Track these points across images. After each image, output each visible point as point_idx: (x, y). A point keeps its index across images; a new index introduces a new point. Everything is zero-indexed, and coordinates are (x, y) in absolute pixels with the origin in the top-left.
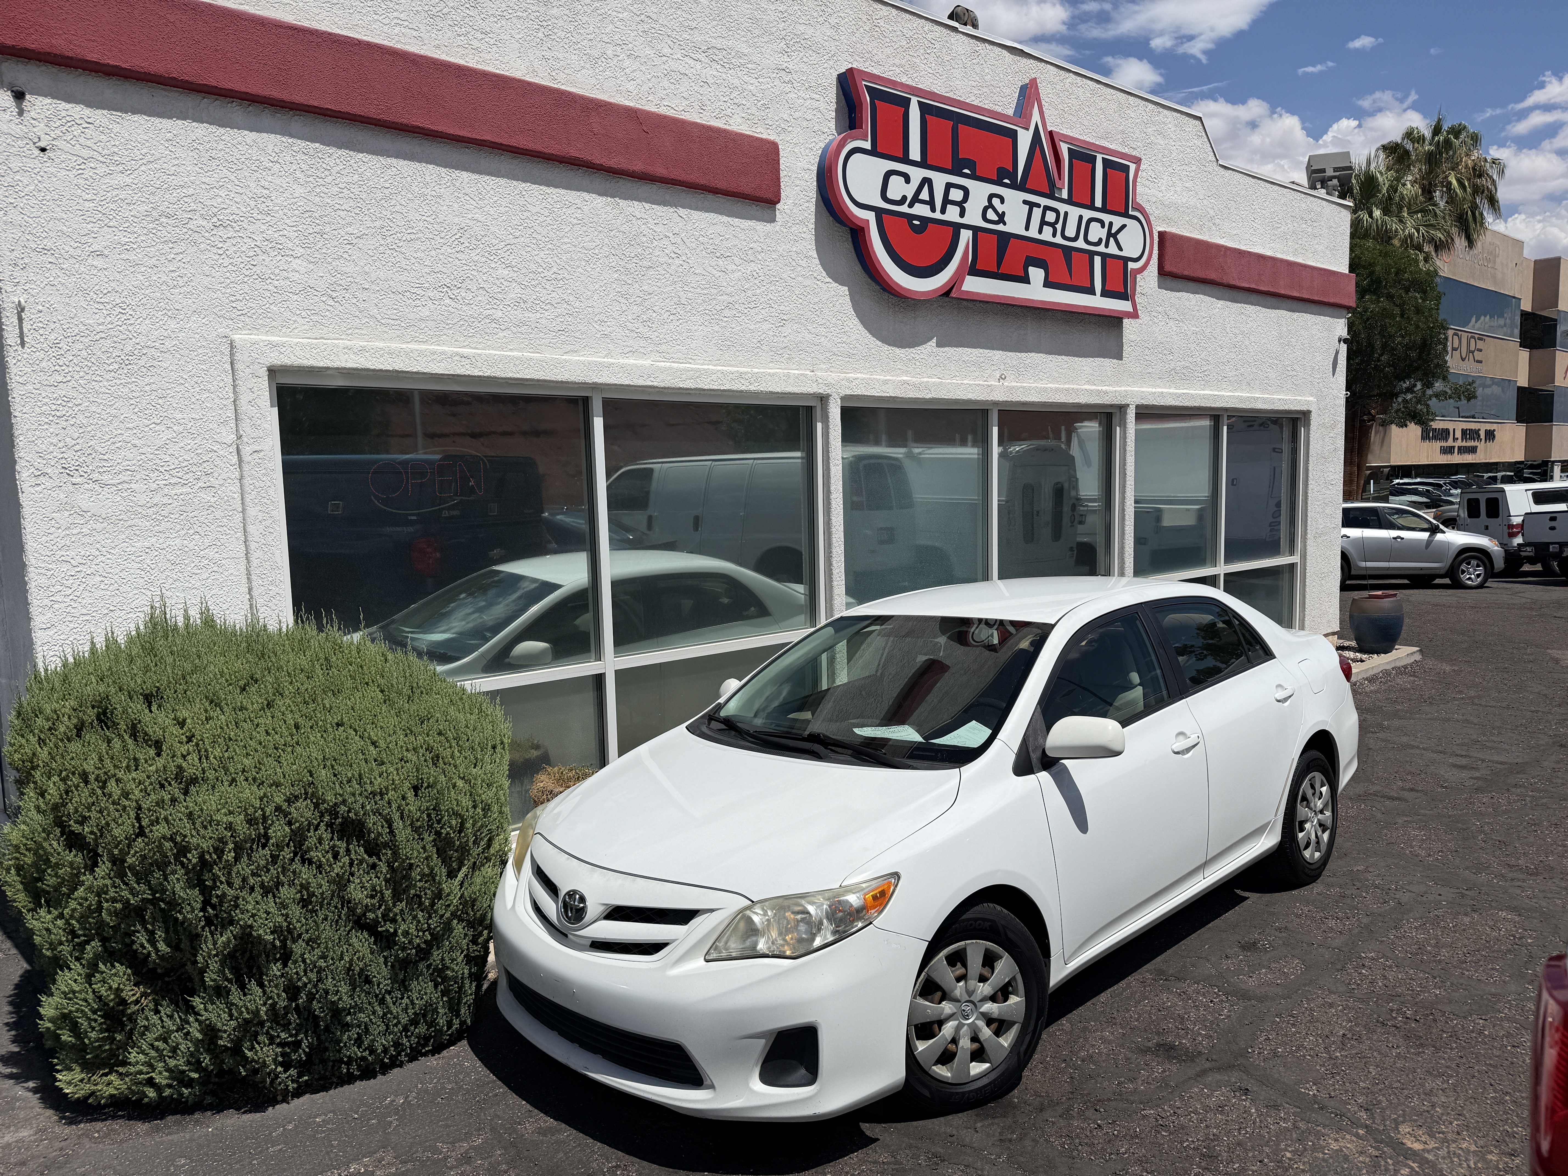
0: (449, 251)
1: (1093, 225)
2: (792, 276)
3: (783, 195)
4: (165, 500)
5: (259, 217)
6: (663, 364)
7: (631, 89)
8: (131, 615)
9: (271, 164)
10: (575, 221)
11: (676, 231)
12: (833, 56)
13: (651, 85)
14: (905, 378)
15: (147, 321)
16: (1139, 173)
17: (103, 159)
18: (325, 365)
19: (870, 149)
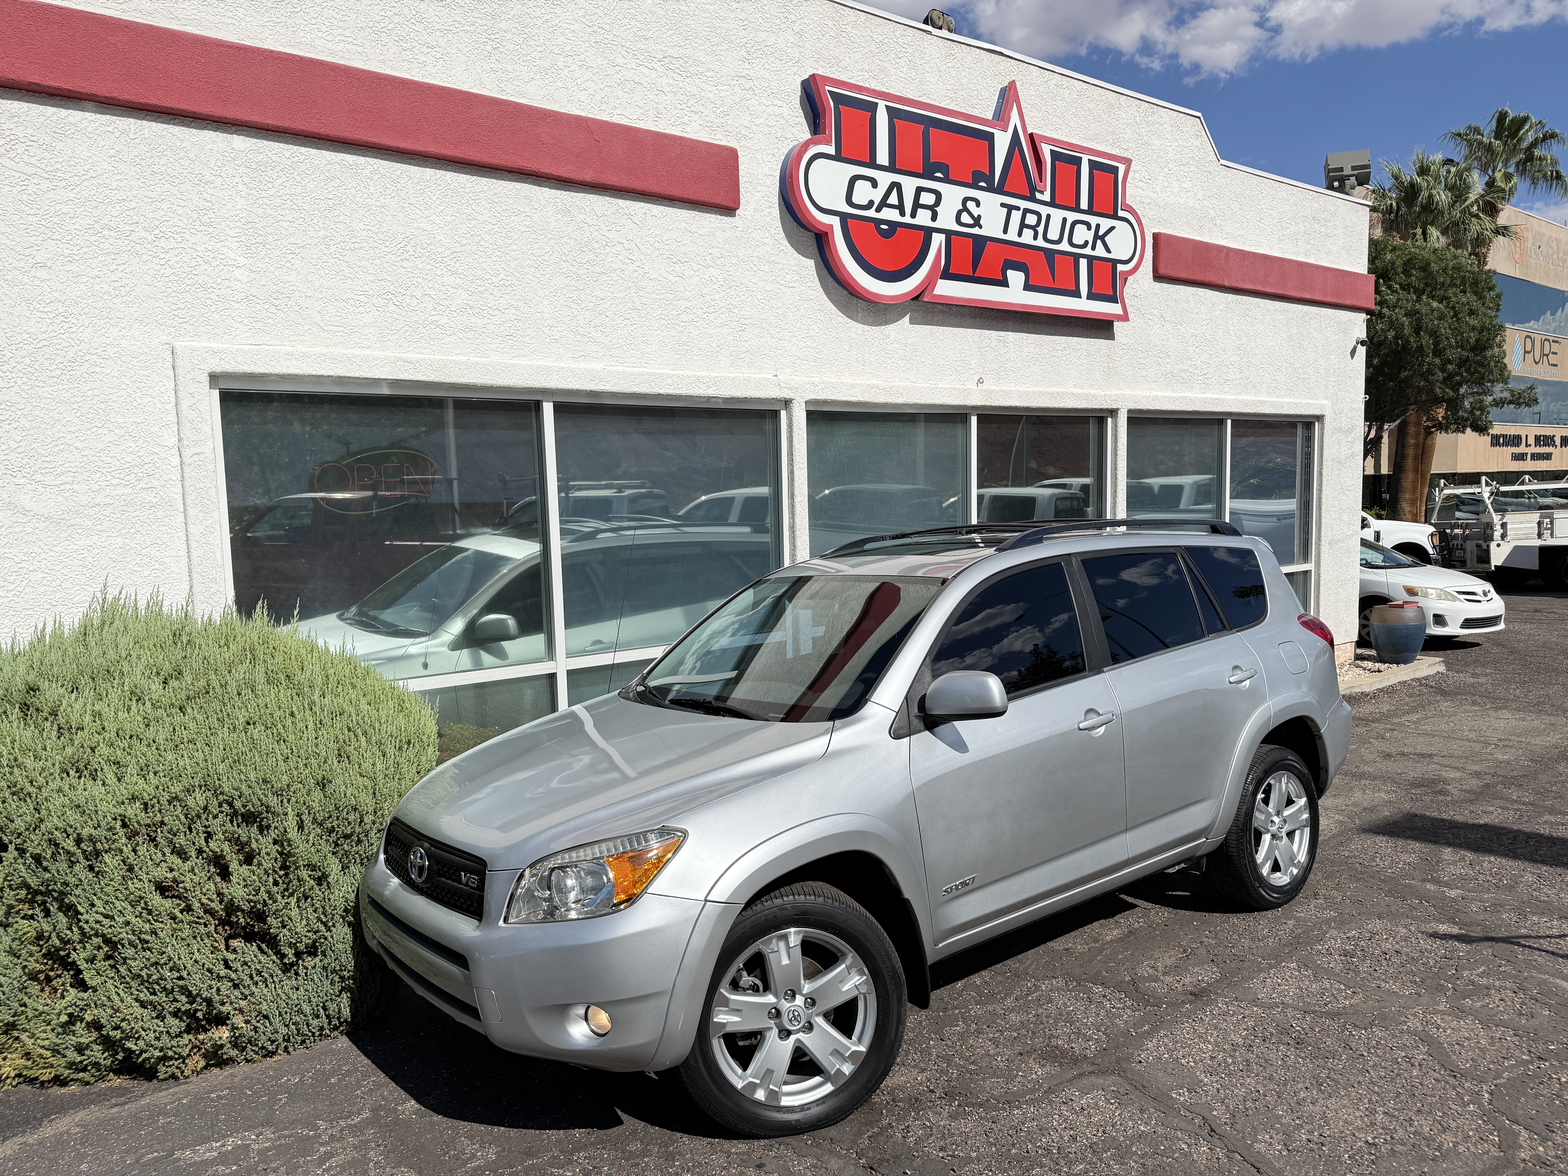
0: (394, 259)
1: (1078, 227)
2: (753, 280)
3: (742, 200)
4: (107, 500)
5: (201, 228)
6: (615, 368)
7: (583, 99)
8: (73, 610)
9: (213, 178)
10: (525, 229)
11: (630, 237)
12: (798, 62)
13: (604, 95)
14: (875, 382)
15: (90, 330)
16: (1131, 174)
17: (46, 175)
18: (267, 371)
19: (834, 153)
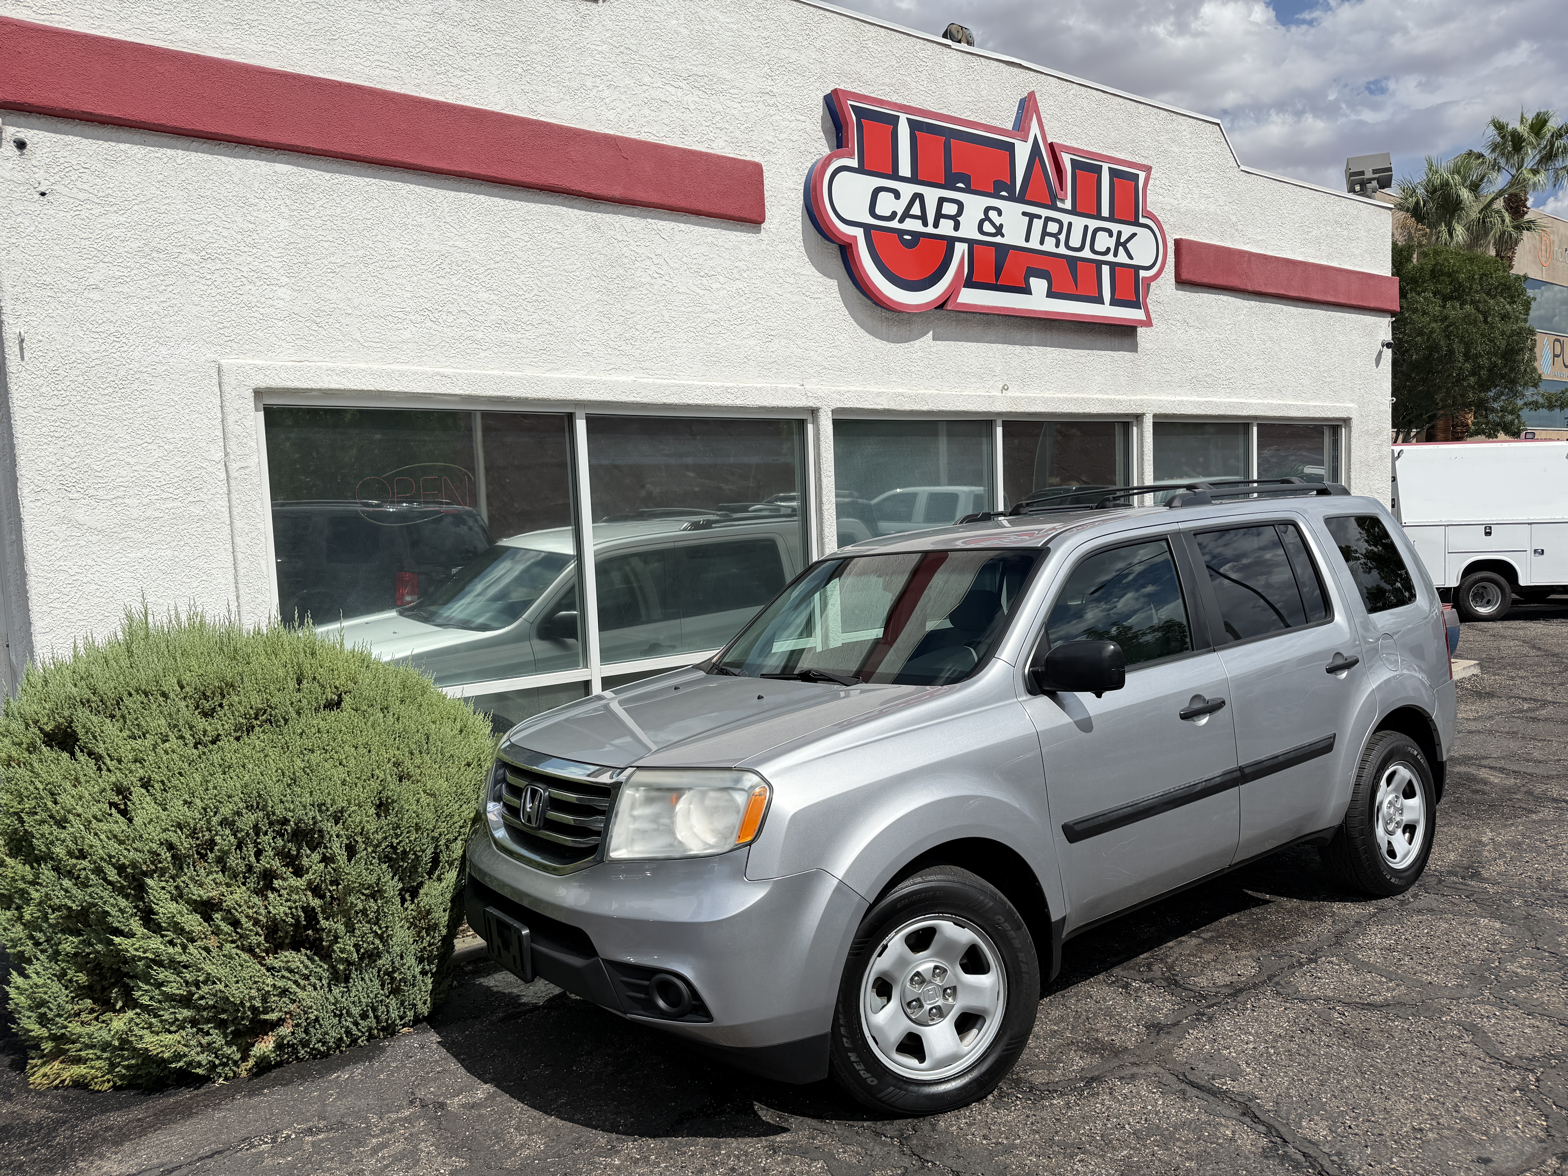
0: (430, 276)
1: (1100, 234)
2: (779, 292)
3: (768, 214)
4: (157, 514)
5: (246, 250)
6: (646, 380)
7: (611, 118)
9: (257, 200)
10: (556, 245)
11: (659, 252)
12: (820, 77)
13: (631, 114)
14: (900, 390)
15: (140, 348)
16: (1151, 182)
17: (98, 201)
18: (309, 387)
19: (857, 166)
